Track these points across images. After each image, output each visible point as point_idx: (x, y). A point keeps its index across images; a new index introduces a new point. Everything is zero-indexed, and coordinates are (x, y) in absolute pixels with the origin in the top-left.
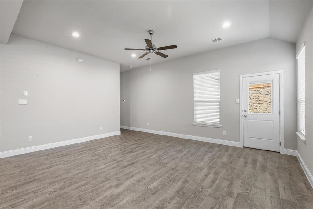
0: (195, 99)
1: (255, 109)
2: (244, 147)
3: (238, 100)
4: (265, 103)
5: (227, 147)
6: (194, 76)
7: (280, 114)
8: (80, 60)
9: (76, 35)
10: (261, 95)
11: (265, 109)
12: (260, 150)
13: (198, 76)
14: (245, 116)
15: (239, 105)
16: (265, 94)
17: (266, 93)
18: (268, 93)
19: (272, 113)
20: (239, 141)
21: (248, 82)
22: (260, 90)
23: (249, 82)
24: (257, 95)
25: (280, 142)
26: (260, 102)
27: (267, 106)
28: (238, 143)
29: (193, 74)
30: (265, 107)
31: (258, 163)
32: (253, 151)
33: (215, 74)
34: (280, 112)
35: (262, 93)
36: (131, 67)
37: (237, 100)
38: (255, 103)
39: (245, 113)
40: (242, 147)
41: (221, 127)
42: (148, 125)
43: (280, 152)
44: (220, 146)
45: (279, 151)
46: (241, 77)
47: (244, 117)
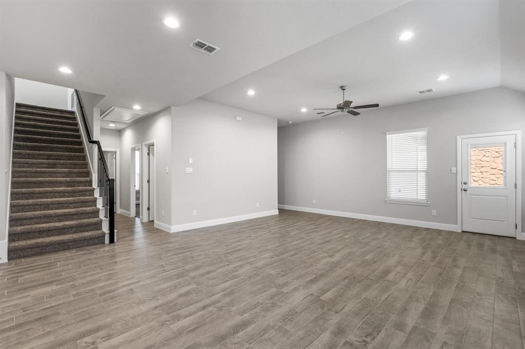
0: (389, 167)
1: (474, 181)
2: (463, 231)
3: (455, 168)
4: (493, 171)
5: (439, 232)
6: (387, 136)
7: (516, 188)
8: (239, 118)
9: (251, 93)
10: (485, 159)
11: (494, 182)
12: (487, 236)
13: (394, 135)
14: (465, 190)
15: (457, 175)
16: (494, 156)
17: (493, 154)
18: (497, 155)
19: (505, 186)
20: (456, 223)
21: (469, 145)
22: (483, 150)
23: (471, 145)
24: (478, 158)
25: (516, 224)
26: (483, 169)
27: (497, 176)
28: (455, 226)
29: (386, 134)
30: (494, 177)
31: (485, 246)
32: (477, 236)
33: (421, 133)
34: (516, 185)
35: (488, 154)
36: (291, 122)
37: (453, 168)
38: (475, 171)
39: (464, 187)
40: (460, 231)
41: (428, 205)
42: (315, 203)
43: (515, 238)
44: (427, 229)
45: (514, 236)
46: (459, 138)
47: (463, 192)
